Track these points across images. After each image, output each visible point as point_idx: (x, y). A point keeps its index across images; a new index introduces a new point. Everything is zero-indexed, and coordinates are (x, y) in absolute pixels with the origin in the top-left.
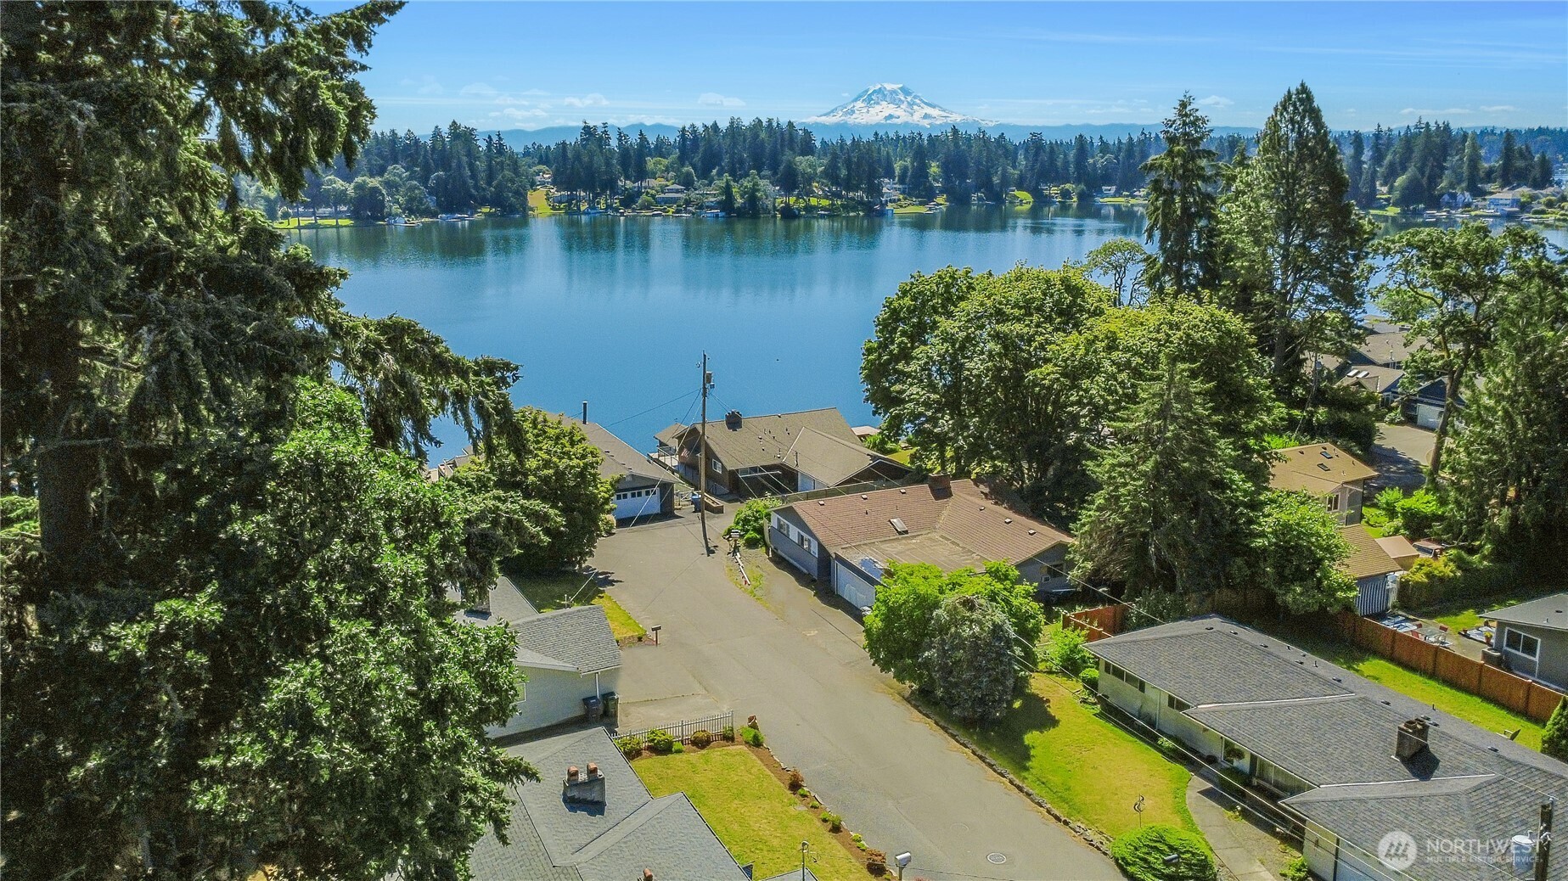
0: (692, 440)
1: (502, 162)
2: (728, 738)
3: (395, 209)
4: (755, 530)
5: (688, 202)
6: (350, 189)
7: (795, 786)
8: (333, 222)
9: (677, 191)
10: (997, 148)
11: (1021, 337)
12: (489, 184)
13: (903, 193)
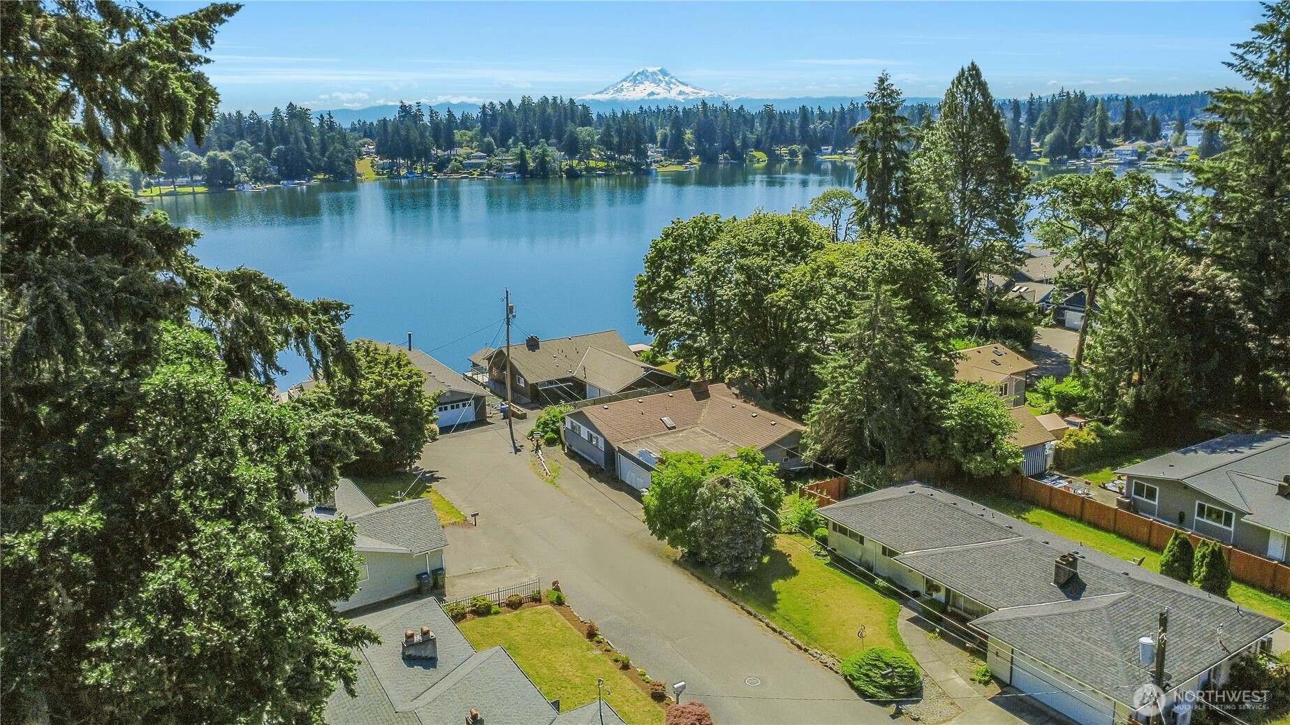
0: (500, 361)
1: (333, 137)
2: (537, 599)
3: (243, 177)
4: (553, 431)
5: (490, 166)
6: (204, 162)
7: (591, 634)
8: (190, 189)
9: (481, 158)
10: (740, 118)
11: (761, 268)
12: (323, 154)
13: (664, 155)
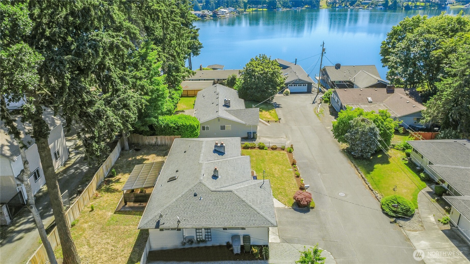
2: (283, 149)
3: (280, 6)
4: (328, 98)
5: (372, 4)
7: (293, 164)
8: (262, 9)
